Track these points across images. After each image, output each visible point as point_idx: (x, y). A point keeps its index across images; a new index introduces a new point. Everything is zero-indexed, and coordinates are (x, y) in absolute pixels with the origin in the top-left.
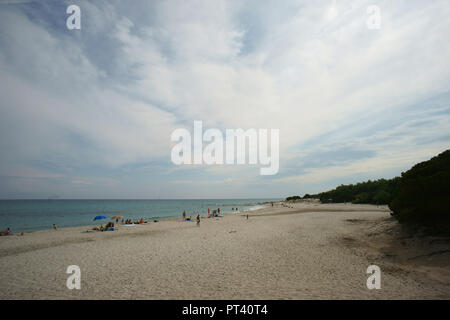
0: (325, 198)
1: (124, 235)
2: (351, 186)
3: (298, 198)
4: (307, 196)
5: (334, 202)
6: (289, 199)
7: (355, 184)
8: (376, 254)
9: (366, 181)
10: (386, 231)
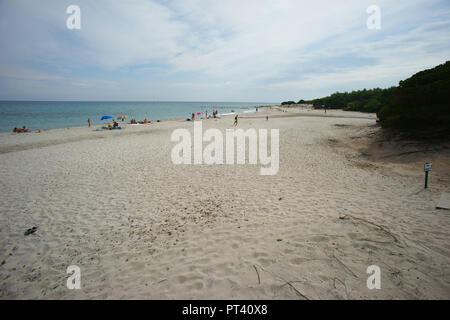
0: (318, 104)
1: (131, 133)
2: (346, 94)
3: (293, 103)
4: (302, 102)
5: (326, 108)
6: (283, 104)
7: (349, 92)
8: (354, 153)
9: (362, 89)
10: (368, 136)
